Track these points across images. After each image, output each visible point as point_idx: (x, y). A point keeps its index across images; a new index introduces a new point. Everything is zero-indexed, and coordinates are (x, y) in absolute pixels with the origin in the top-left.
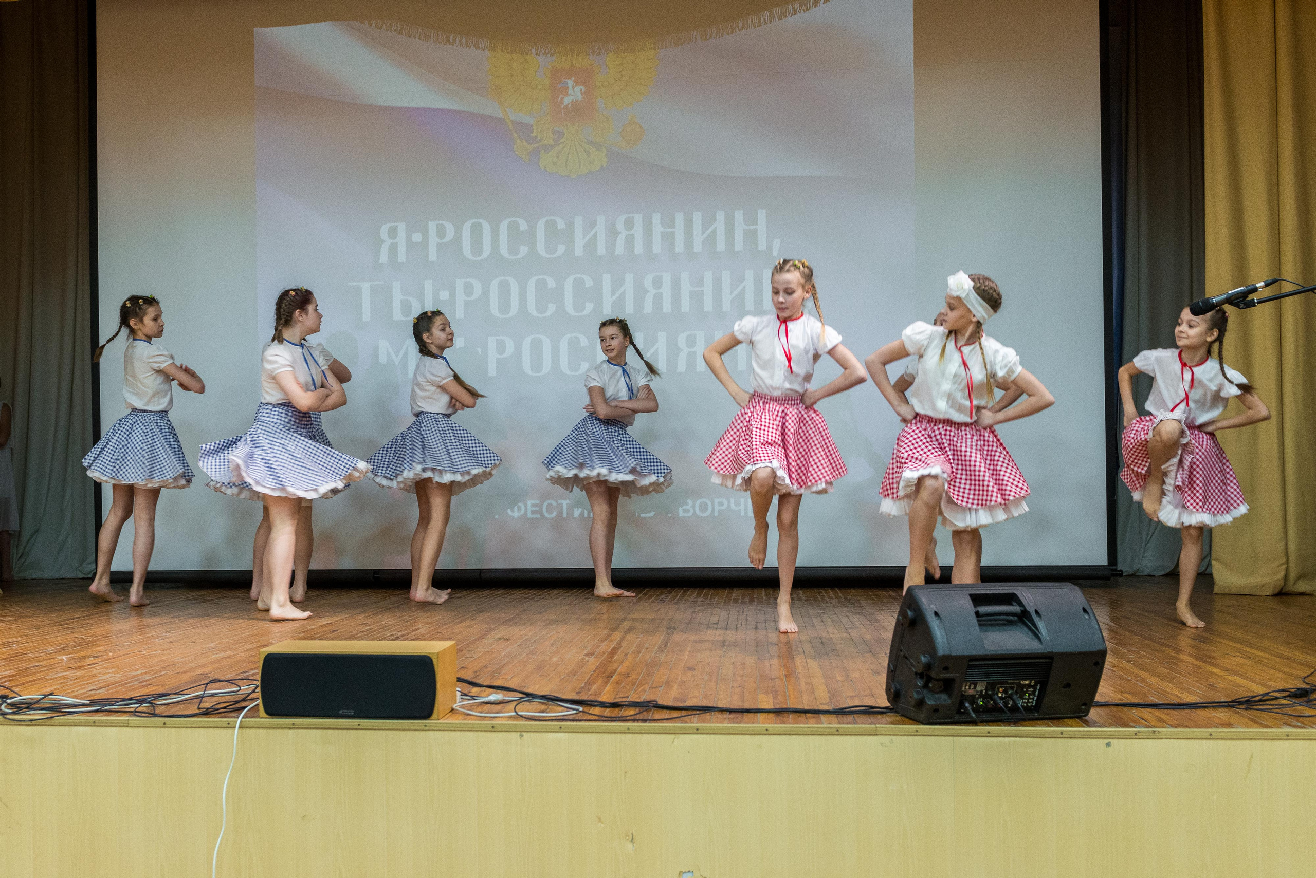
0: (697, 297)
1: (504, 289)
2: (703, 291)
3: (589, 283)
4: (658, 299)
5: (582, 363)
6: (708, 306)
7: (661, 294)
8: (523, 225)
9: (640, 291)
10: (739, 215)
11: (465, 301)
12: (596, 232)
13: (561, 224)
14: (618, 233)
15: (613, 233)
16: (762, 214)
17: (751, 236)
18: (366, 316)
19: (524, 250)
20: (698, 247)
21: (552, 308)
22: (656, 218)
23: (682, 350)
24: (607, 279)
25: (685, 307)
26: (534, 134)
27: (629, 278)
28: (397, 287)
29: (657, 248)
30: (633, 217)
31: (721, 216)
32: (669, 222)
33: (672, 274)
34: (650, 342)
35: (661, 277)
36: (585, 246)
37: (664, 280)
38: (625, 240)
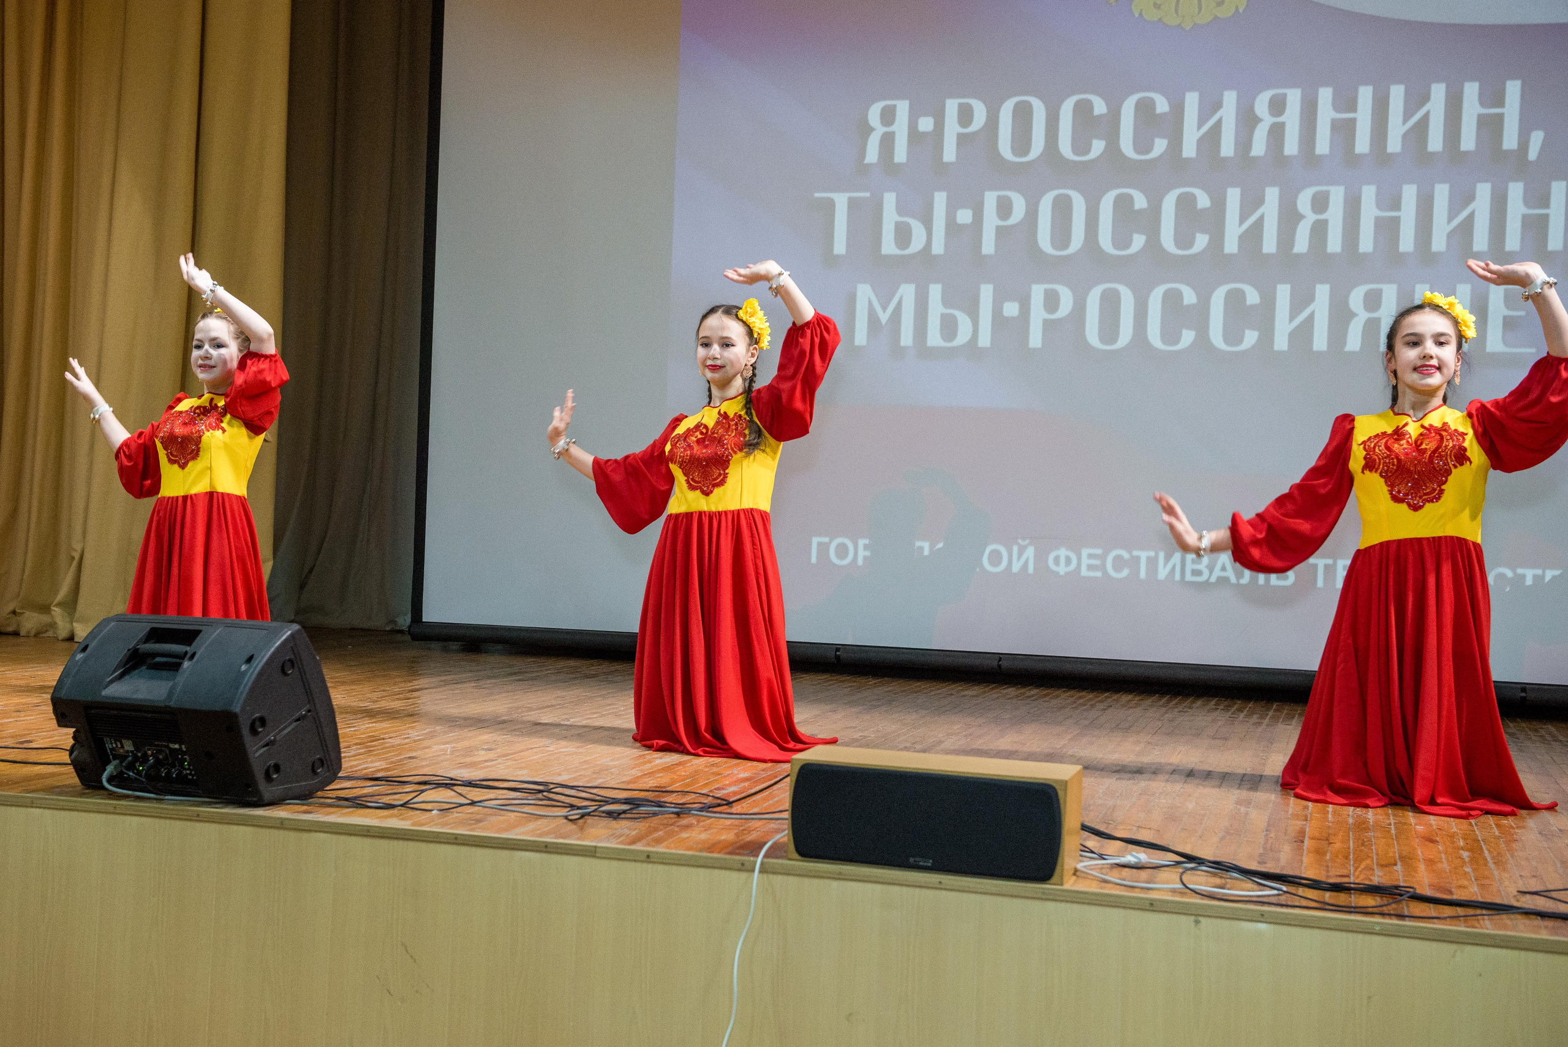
0: (1388, 227)
1: (1062, 208)
2: (1399, 217)
3: (1203, 200)
4: (1319, 230)
5: (1185, 332)
6: (1407, 243)
7: (1326, 222)
8: (1100, 107)
9: (1289, 217)
10: (1471, 91)
11: (998, 228)
12: (1220, 121)
13: (1162, 105)
14: (1259, 120)
15: (1248, 120)
16: (1513, 89)
17: (1491, 126)
18: (840, 247)
19: (1098, 147)
20: (1394, 144)
21: (1139, 241)
22: (1325, 95)
23: (1353, 315)
24: (1234, 197)
25: (1366, 243)
27: (1272, 195)
28: (890, 200)
29: (1323, 145)
30: (1285, 95)
31: (1439, 92)
32: (1346, 102)
33: (1346, 188)
34: (1302, 300)
35: (1328, 193)
36: (1200, 141)
37: (1332, 198)
38: (1268, 132)
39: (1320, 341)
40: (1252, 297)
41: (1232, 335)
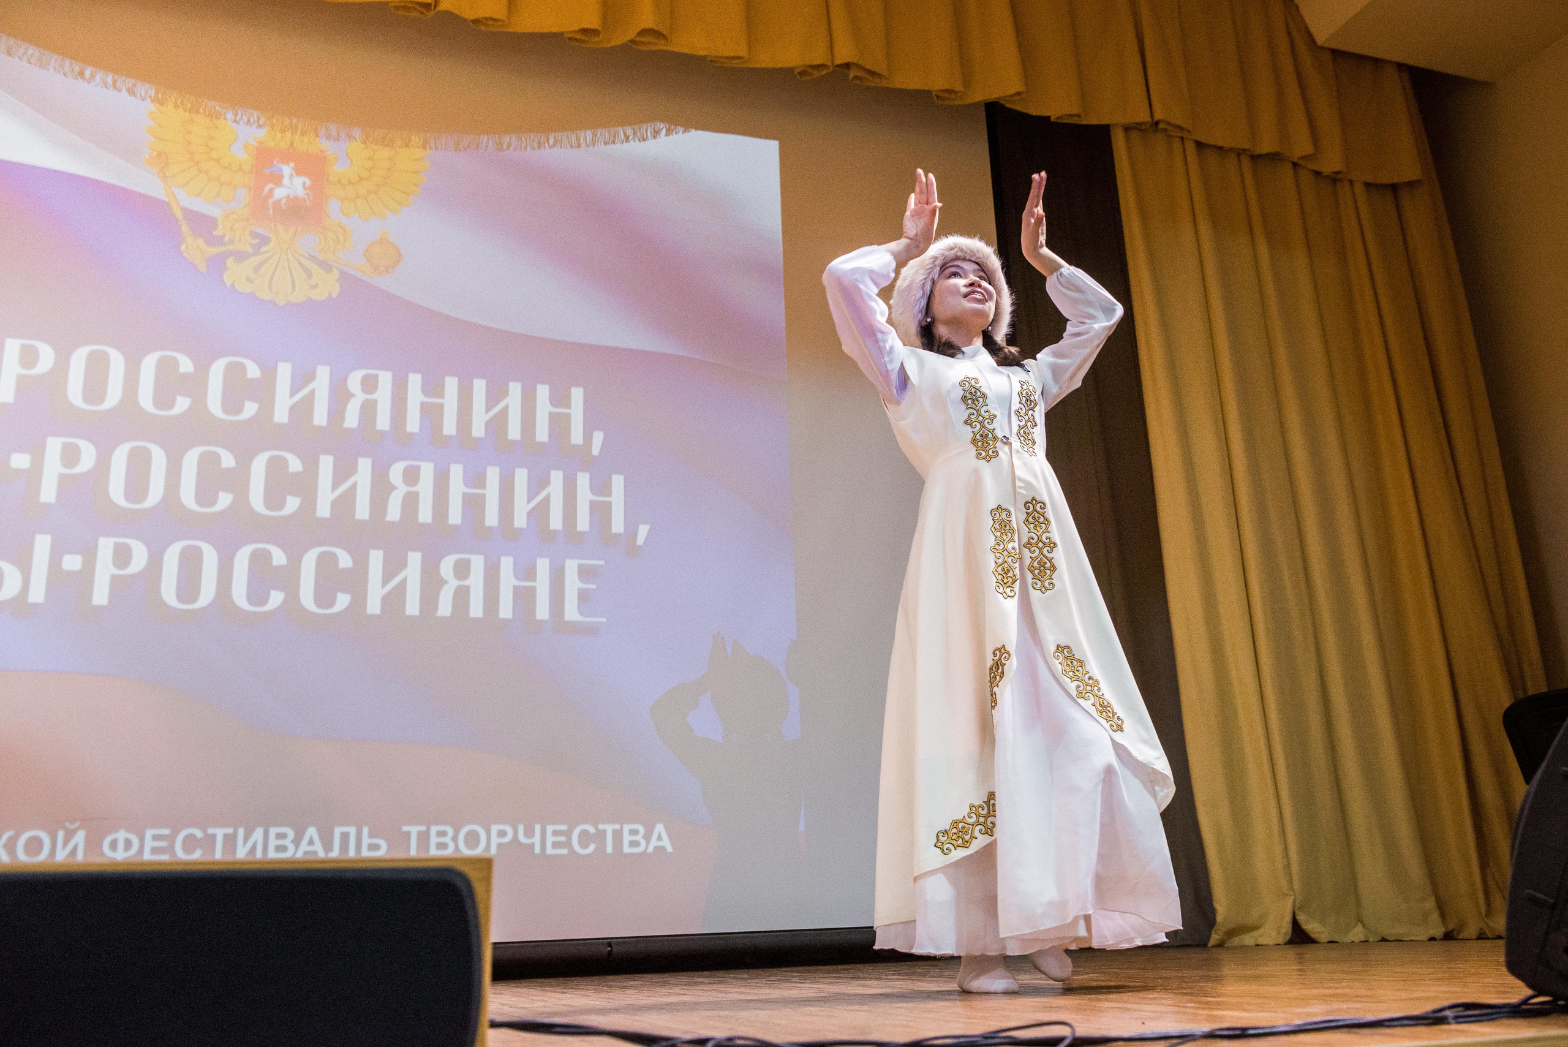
0: (473, 505)
2: (484, 495)
3: (295, 465)
4: (411, 502)
5: (272, 593)
6: (492, 518)
7: (417, 494)
8: (186, 366)
9: (382, 487)
10: (543, 392)
11: (60, 474)
12: (312, 392)
13: (253, 371)
14: (354, 396)
15: (339, 396)
16: (577, 394)
17: (560, 424)
19: (183, 404)
20: (478, 430)
21: (225, 500)
22: (415, 381)
23: (446, 582)
25: (455, 516)
26: (217, 233)
27: (365, 465)
29: (413, 424)
30: (377, 376)
31: (515, 389)
32: (434, 387)
33: (435, 465)
34: (394, 566)
35: (418, 467)
36: (292, 409)
37: (422, 473)
38: (362, 407)
39: (413, 607)
40: (345, 561)
41: (324, 597)
